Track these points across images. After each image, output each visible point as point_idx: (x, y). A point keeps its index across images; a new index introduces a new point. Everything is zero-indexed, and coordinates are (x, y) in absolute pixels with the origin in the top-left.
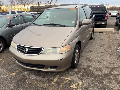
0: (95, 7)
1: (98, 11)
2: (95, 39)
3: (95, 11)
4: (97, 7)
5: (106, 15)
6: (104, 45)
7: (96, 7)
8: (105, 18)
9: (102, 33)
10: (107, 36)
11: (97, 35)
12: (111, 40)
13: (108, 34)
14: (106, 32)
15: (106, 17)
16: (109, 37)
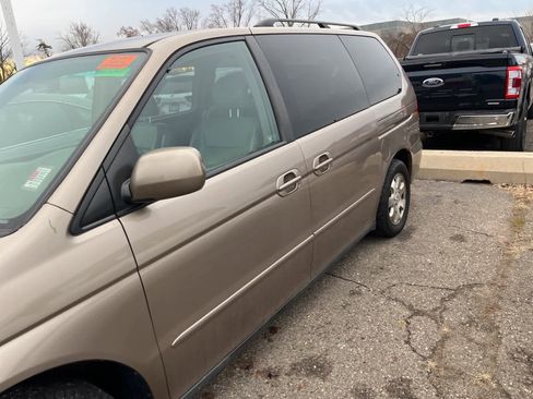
0: (455, 26)
1: (475, 49)
2: (415, 236)
3: (455, 54)
4: (467, 27)
5: (513, 74)
6: (453, 296)
7: (461, 28)
8: (506, 89)
9: (487, 182)
10: (510, 205)
11: (447, 199)
12: (518, 250)
13: (520, 190)
14: (510, 180)
15: (510, 82)
16: (517, 222)
